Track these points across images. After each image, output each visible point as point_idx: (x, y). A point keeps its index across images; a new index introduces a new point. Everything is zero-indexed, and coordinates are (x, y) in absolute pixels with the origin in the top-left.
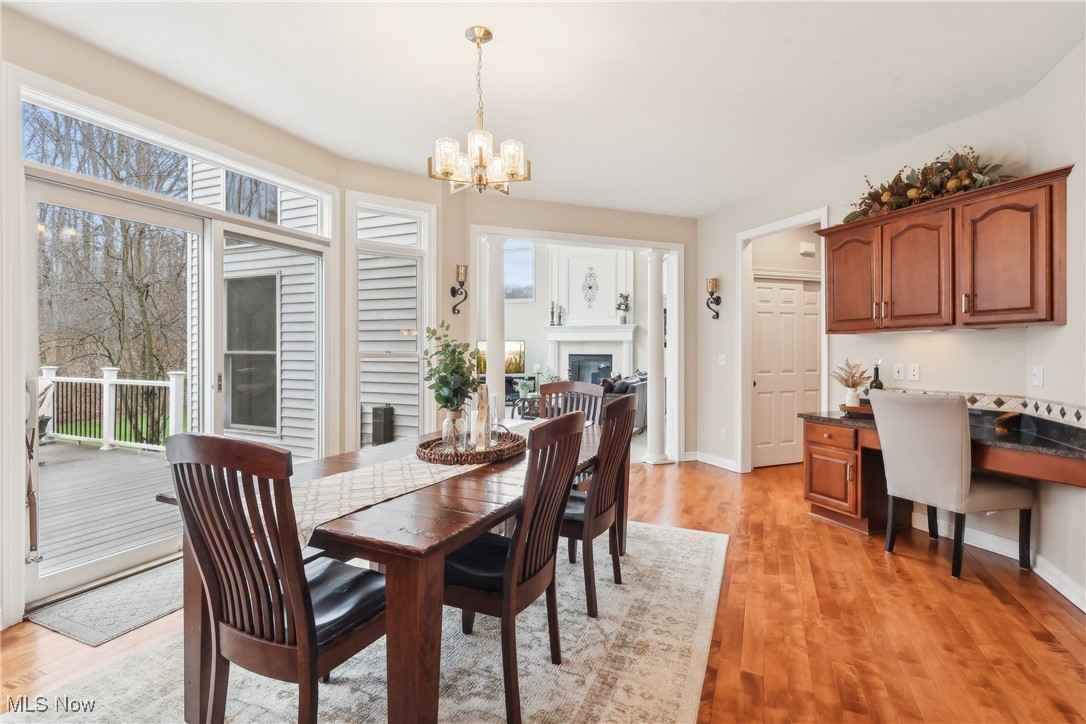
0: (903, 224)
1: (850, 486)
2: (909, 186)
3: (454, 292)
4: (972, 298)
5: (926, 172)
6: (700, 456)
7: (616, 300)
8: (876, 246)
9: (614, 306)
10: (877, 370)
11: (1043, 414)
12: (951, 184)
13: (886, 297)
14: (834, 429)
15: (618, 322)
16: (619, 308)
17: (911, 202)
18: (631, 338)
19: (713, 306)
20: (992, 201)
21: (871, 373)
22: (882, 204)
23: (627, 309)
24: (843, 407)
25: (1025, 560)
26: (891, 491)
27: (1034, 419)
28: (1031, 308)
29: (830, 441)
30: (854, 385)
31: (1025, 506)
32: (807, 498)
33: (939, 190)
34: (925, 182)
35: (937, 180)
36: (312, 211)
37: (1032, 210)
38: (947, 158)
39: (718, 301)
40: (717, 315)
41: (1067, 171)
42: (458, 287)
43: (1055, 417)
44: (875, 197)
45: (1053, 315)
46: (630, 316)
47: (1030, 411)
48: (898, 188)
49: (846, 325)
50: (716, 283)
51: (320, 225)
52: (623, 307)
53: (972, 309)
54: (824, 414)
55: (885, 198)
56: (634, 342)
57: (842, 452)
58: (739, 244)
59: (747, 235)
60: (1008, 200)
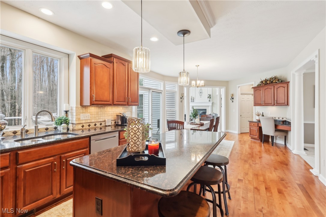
0: (266, 87)
1: (257, 133)
2: (268, 81)
3: (181, 98)
4: (277, 101)
5: (270, 78)
6: (229, 131)
7: (207, 96)
8: (262, 91)
9: (207, 97)
10: (263, 113)
12: (274, 81)
13: (264, 100)
14: (254, 123)
15: (208, 101)
16: (208, 98)
17: (268, 84)
18: (211, 105)
19: (232, 99)
21: (262, 113)
22: (263, 83)
23: (210, 98)
24: (257, 120)
25: (285, 144)
26: (263, 133)
28: (285, 103)
29: (253, 126)
30: (259, 116)
31: (285, 135)
32: (250, 136)
33: (272, 82)
34: (270, 81)
35: (272, 80)
36: (159, 85)
37: (285, 87)
38: (274, 77)
39: (233, 99)
40: (233, 102)
41: (289, 82)
42: (182, 97)
44: (262, 82)
45: (288, 104)
46: (211, 99)
48: (266, 81)
49: (257, 105)
50: (233, 95)
51: (161, 88)
52: (209, 97)
54: (254, 121)
55: (264, 82)
56: (212, 106)
57: (256, 127)
58: (237, 87)
59: (239, 85)
60: (281, 86)
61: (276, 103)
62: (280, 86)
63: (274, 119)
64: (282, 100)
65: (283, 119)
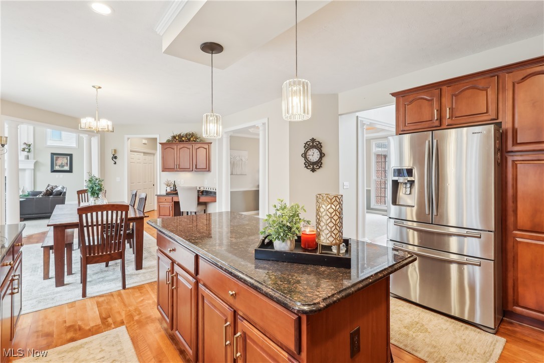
0: (182, 146)
1: (171, 212)
2: (183, 137)
4: (196, 165)
5: (186, 135)
7: (21, 146)
8: (176, 150)
9: (19, 147)
11: (207, 190)
12: (192, 139)
13: (178, 163)
14: (166, 198)
15: (24, 157)
16: (23, 151)
17: (183, 141)
18: (32, 168)
19: (114, 159)
20: (199, 145)
21: (173, 182)
23: (29, 151)
26: (182, 210)
27: (205, 191)
28: (206, 168)
29: (165, 201)
30: (169, 186)
31: (205, 209)
33: (189, 140)
34: (186, 137)
35: (189, 137)
37: (206, 149)
38: (190, 133)
39: (116, 158)
40: (115, 163)
41: (211, 143)
43: (210, 190)
44: (174, 137)
45: (209, 170)
47: (205, 189)
48: (180, 137)
49: (168, 170)
50: (115, 151)
53: (196, 168)
55: (177, 138)
56: (34, 170)
57: (168, 204)
58: (126, 139)
59: (129, 136)
60: (202, 146)
61: (195, 168)
62: (200, 146)
63: (198, 189)
64: (202, 164)
65: (200, 188)
